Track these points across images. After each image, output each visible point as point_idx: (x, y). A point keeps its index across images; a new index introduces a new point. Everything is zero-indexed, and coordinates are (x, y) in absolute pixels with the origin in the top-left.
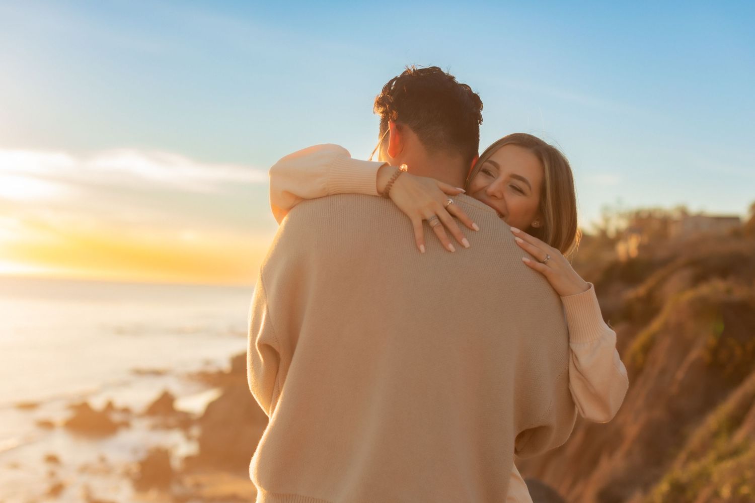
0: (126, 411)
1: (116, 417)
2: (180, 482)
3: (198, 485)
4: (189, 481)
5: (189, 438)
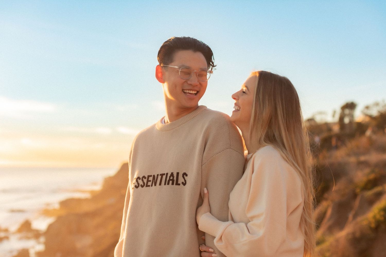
0: (6, 230)
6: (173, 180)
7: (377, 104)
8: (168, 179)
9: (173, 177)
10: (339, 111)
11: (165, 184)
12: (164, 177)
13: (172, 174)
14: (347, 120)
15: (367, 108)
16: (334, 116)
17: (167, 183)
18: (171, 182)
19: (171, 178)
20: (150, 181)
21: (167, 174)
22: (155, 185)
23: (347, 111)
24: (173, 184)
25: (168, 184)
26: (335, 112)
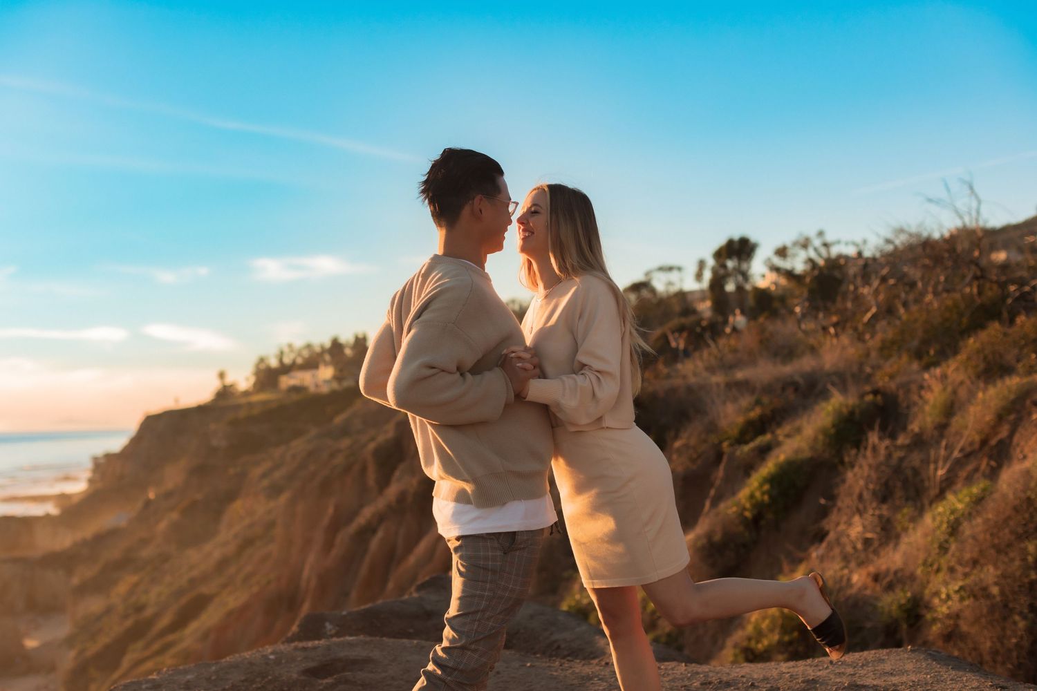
7: (805, 244)
10: (711, 262)
14: (730, 287)
15: (782, 252)
16: (699, 276)
23: (730, 264)
26: (702, 264)
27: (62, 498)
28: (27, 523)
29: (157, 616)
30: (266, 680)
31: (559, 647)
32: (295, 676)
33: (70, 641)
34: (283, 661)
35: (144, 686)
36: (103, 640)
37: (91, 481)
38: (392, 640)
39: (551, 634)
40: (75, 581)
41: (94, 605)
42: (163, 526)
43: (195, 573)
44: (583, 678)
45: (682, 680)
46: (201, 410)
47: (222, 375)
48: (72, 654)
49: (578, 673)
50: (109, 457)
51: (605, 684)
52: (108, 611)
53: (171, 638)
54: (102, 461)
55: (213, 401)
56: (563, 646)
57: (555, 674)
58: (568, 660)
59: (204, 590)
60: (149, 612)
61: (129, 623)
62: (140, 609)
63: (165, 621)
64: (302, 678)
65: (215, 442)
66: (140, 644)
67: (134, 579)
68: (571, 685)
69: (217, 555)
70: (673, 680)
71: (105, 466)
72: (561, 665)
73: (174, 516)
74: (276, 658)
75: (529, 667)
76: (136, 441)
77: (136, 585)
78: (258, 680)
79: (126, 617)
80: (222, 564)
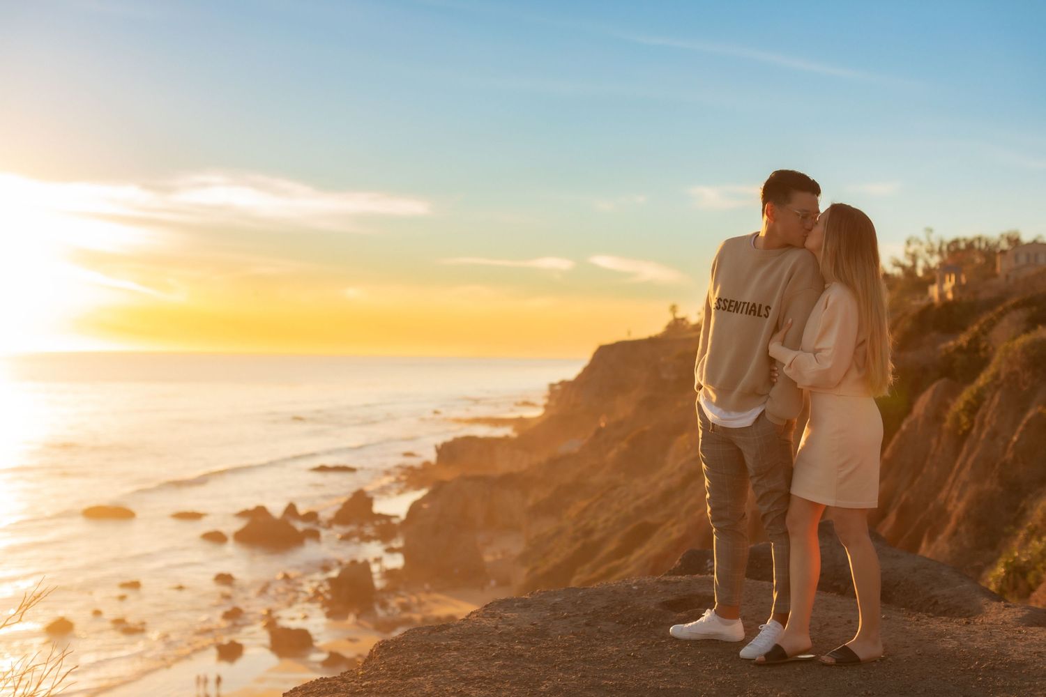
0: (311, 516)
1: (300, 526)
2: (384, 605)
3: (405, 607)
4: (394, 603)
5: (391, 551)
6: (755, 311)
8: (749, 308)
9: (755, 308)
11: (746, 313)
12: (746, 305)
13: (754, 305)
17: (749, 312)
18: (752, 313)
19: (753, 309)
20: (732, 306)
21: (749, 303)
22: (737, 312)
24: (754, 315)
25: (750, 314)
27: (520, 422)
28: (489, 444)
29: (604, 540)
30: (625, 608)
31: (936, 602)
32: (653, 607)
33: (524, 558)
34: (645, 592)
35: (516, 604)
36: (554, 560)
37: (546, 407)
38: (753, 581)
39: (931, 589)
40: (530, 502)
41: (547, 526)
42: (612, 454)
43: (640, 502)
44: (935, 634)
45: (1039, 646)
46: (652, 341)
47: (673, 309)
48: (525, 571)
49: (932, 629)
50: (564, 384)
51: (956, 642)
52: (559, 532)
53: (616, 563)
54: (558, 388)
55: (665, 332)
56: (940, 602)
57: (908, 628)
58: (929, 616)
59: (649, 519)
60: (596, 536)
61: (578, 545)
62: (589, 532)
63: (611, 546)
64: (659, 609)
65: (665, 376)
66: (588, 566)
67: (584, 504)
68: (920, 640)
69: (662, 485)
70: (1029, 646)
71: (562, 393)
72: (918, 620)
73: (624, 445)
74: (639, 589)
75: (884, 619)
76: (589, 370)
77: (585, 510)
78: (619, 608)
79: (575, 539)
80: (667, 495)
